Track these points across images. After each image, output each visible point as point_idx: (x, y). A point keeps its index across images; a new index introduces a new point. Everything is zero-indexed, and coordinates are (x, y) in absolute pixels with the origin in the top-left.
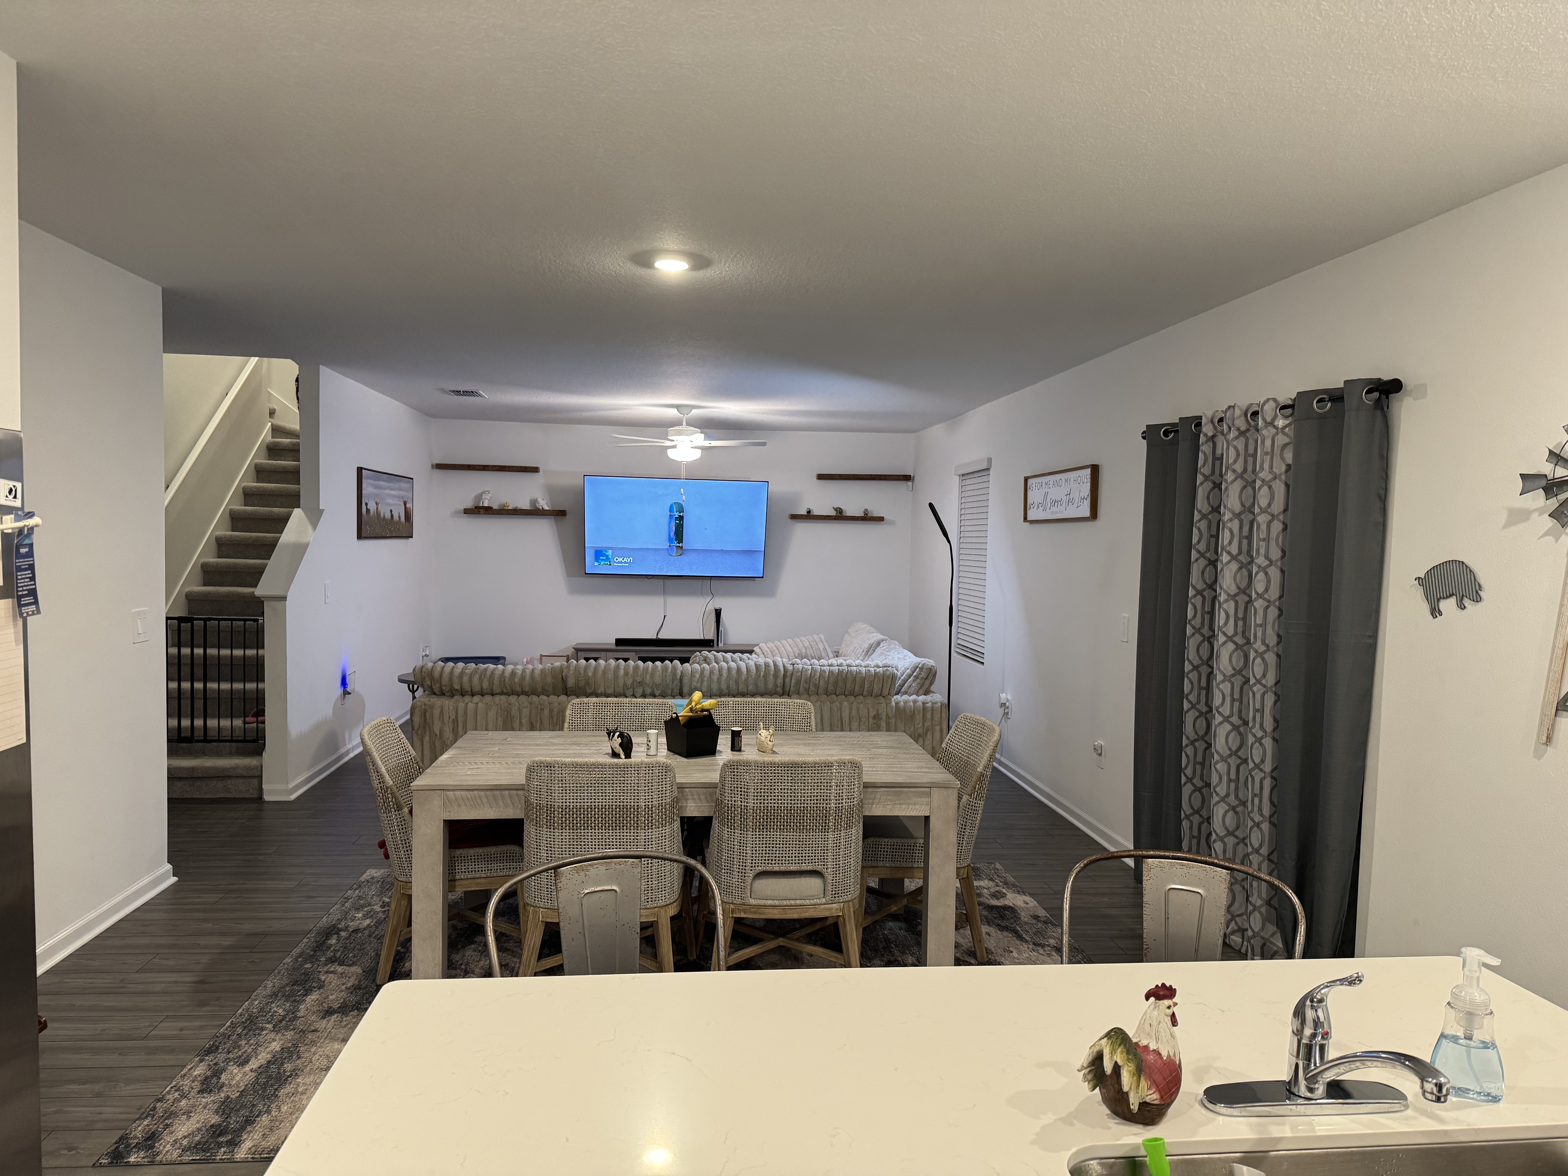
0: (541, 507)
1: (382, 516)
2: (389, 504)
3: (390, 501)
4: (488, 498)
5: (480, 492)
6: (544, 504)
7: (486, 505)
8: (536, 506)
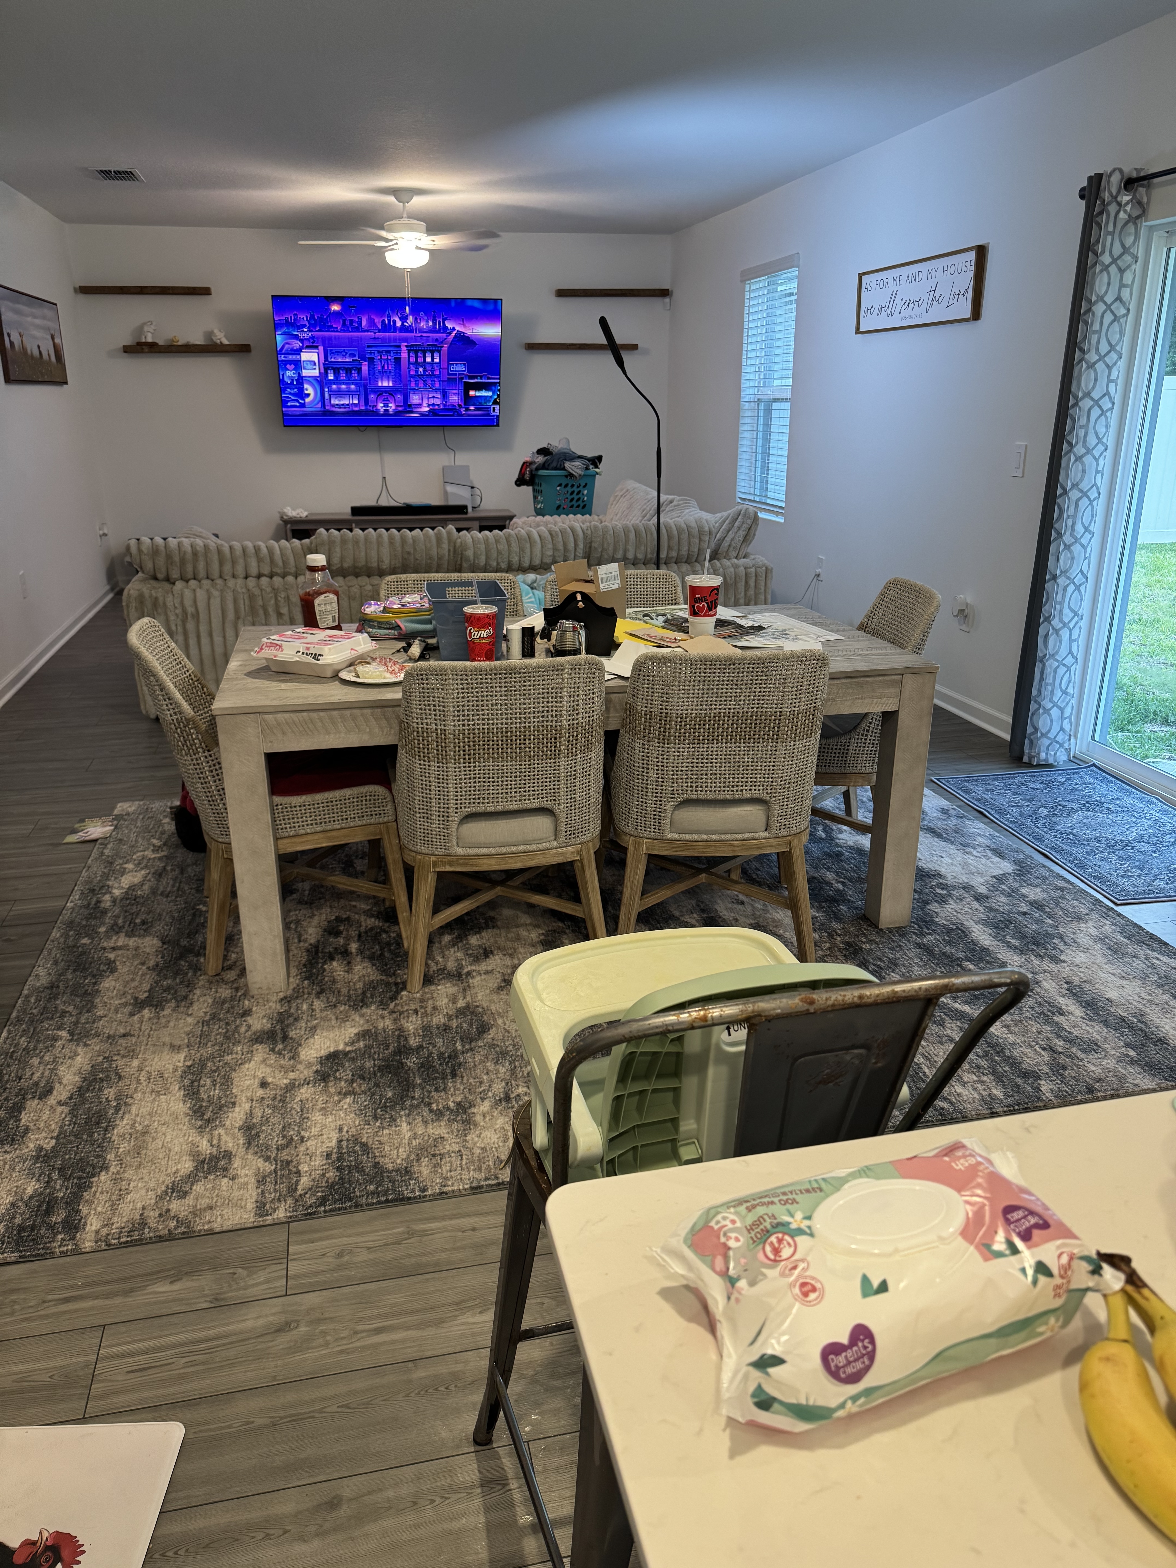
4: (152, 331)
7: (150, 339)
8: (212, 340)
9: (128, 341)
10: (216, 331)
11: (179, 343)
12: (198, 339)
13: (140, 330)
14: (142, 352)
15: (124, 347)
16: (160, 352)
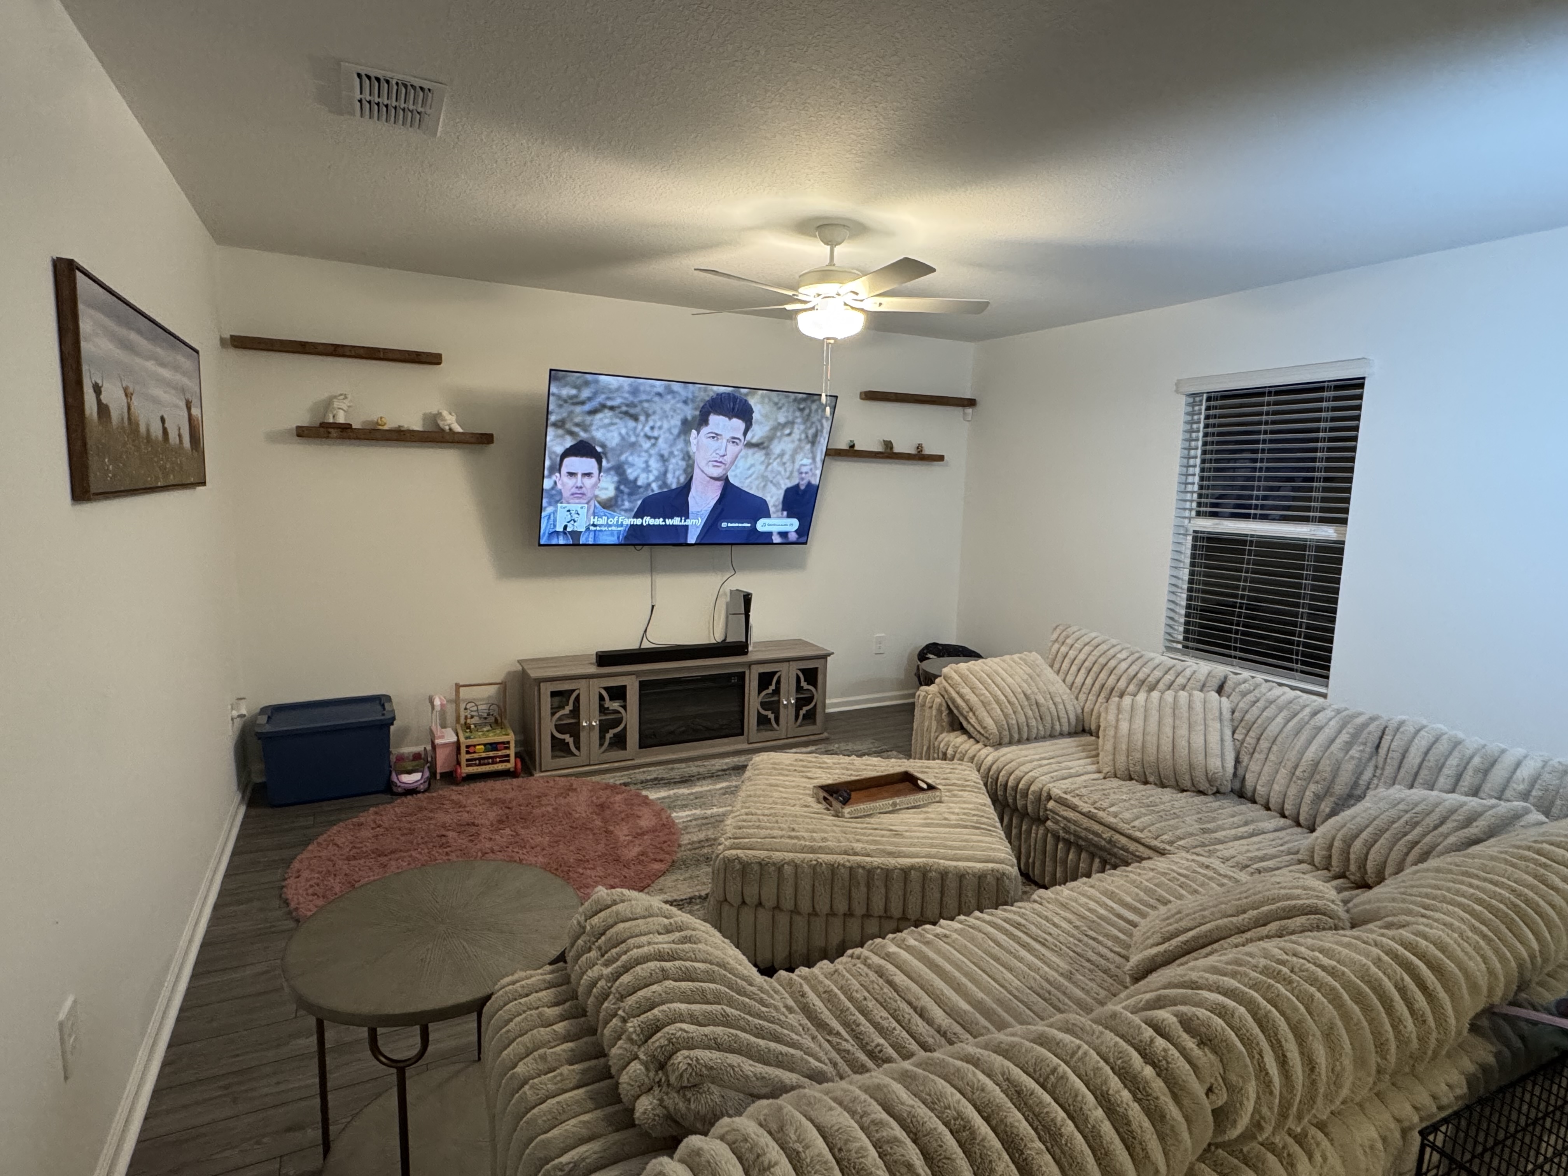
0: (447, 428)
1: (143, 429)
2: (156, 401)
3: (158, 392)
4: (345, 408)
5: (326, 395)
6: (451, 422)
7: (341, 419)
8: (438, 425)
9: (304, 419)
10: (445, 413)
11: (386, 428)
12: (415, 423)
13: (328, 404)
14: (327, 436)
15: (298, 427)
16: (357, 438)
